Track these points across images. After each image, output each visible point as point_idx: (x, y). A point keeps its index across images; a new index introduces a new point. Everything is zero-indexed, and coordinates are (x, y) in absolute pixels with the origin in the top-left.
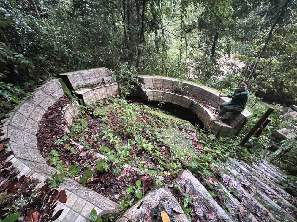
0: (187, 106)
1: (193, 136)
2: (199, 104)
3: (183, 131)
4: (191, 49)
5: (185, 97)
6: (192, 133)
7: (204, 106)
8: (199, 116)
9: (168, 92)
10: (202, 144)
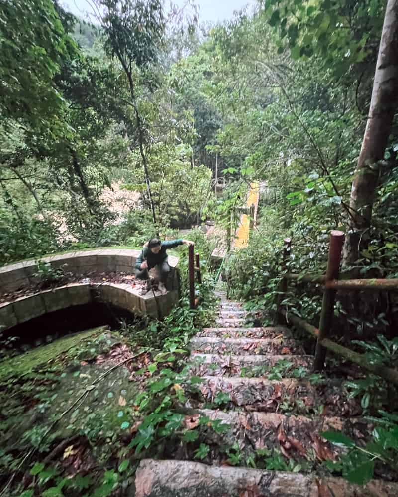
0: (86, 300)
1: (123, 354)
2: (105, 284)
3: (98, 362)
4: (43, 191)
5: (70, 285)
6: (119, 350)
7: (114, 282)
8: (116, 304)
9: (25, 297)
10: (146, 356)
